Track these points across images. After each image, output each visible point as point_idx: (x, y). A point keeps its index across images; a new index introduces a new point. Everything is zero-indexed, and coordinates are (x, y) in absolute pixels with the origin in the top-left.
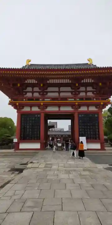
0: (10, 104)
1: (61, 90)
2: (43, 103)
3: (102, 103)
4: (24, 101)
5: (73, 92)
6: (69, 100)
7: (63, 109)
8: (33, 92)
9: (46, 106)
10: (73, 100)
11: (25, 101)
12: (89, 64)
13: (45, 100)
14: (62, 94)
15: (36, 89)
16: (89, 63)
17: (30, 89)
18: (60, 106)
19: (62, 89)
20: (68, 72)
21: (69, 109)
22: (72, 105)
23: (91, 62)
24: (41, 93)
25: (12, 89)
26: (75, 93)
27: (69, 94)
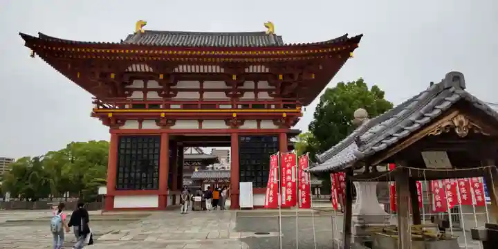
0: (95, 114)
1: (204, 88)
2: (165, 112)
3: (285, 115)
4: (126, 109)
5: (230, 90)
6: (221, 106)
7: (208, 126)
8: (145, 90)
9: (172, 119)
10: (230, 107)
11: (129, 109)
12: (267, 33)
13: (172, 106)
14: (207, 96)
15: (153, 84)
16: (266, 30)
17: (139, 84)
18: (202, 120)
19: (207, 85)
20: (223, 53)
21: (220, 126)
22: (227, 118)
23: (271, 30)
24: (163, 93)
25: (100, 83)
26: (235, 92)
27: (221, 96)
